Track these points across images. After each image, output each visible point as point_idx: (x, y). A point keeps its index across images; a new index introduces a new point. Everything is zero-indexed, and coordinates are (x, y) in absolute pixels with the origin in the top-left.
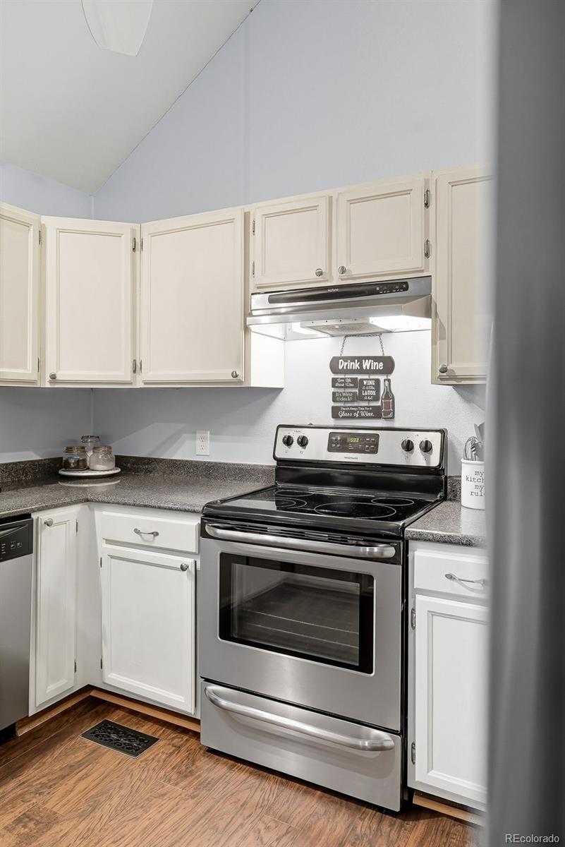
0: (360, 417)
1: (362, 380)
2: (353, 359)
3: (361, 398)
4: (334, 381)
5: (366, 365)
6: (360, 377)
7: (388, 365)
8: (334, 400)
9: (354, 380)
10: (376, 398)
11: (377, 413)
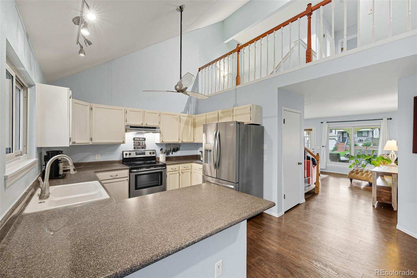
0: (140, 149)
1: (140, 142)
2: (138, 138)
3: (140, 145)
4: (134, 142)
5: (141, 139)
6: (139, 141)
7: (145, 139)
8: (134, 146)
9: (138, 142)
10: (142, 145)
11: (143, 148)
